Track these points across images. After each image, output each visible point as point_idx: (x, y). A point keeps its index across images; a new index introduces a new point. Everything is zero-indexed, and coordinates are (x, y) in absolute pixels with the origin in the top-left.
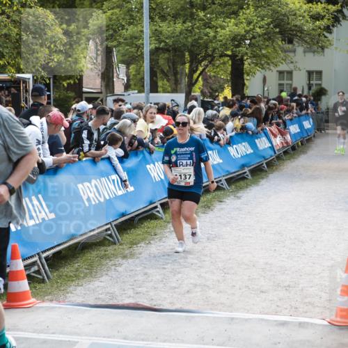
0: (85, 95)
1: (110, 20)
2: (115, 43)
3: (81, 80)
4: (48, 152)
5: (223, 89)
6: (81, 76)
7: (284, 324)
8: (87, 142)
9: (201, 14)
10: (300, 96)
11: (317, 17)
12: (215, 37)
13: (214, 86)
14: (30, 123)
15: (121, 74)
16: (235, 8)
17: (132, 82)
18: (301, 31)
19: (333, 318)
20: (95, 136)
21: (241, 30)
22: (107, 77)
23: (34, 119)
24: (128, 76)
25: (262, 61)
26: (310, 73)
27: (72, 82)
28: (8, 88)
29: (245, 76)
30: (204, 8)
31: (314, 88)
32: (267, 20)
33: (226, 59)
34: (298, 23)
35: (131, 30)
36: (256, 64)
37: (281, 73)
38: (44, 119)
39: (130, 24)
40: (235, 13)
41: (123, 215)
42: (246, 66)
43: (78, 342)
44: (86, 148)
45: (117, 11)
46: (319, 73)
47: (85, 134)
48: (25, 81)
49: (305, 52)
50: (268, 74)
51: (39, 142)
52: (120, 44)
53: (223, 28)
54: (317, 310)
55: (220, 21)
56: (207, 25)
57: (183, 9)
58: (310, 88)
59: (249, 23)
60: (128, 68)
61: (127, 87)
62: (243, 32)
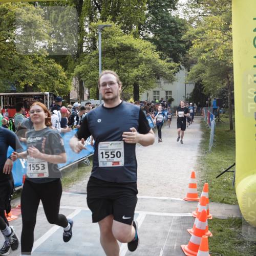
0: (71, 101)
1: (83, 69)
2: (85, 79)
3: (69, 94)
4: (60, 126)
5: (129, 98)
6: (69, 93)
7: (165, 200)
8: (76, 122)
9: (123, 67)
10: (164, 102)
11: (171, 68)
12: (128, 76)
13: (126, 97)
14: (53, 113)
15: (86, 92)
16: (137, 64)
17: (91, 96)
18: (165, 74)
19: (186, 197)
20: (80, 119)
21: (139, 73)
22: (81, 93)
23: (55, 111)
24: (89, 93)
25: (147, 86)
26: (167, 92)
27: (65, 95)
28: (39, 98)
29: (140, 93)
30: (123, 64)
31: (169, 98)
32: (150, 69)
33: (131, 85)
34: (163, 71)
35: (92, 73)
36: (144, 88)
37: (154, 92)
38: (59, 111)
39: (92, 71)
40: (137, 66)
41: (91, 153)
42: (140, 89)
43: (75, 210)
44: (75, 124)
45: (86, 65)
46: (171, 92)
47: (75, 118)
48: (46, 95)
49: (164, 83)
50: (149, 92)
51: (57, 122)
52: (87, 79)
53: (132, 72)
54: (178, 194)
55: (130, 70)
56: (125, 71)
57: (114, 64)
58: (167, 98)
59: (143, 70)
60: (89, 89)
61: (89, 98)
62: (140, 74)
